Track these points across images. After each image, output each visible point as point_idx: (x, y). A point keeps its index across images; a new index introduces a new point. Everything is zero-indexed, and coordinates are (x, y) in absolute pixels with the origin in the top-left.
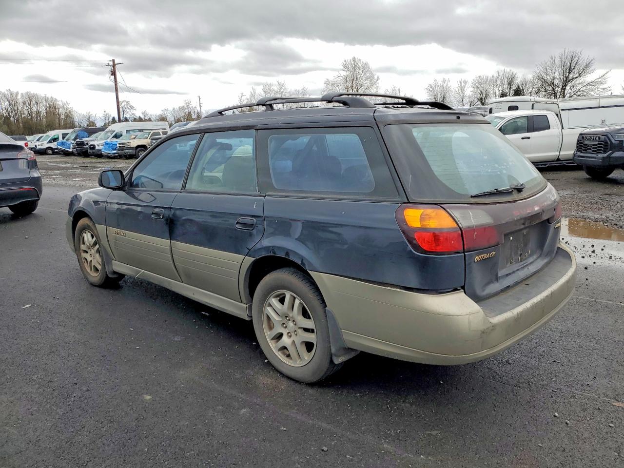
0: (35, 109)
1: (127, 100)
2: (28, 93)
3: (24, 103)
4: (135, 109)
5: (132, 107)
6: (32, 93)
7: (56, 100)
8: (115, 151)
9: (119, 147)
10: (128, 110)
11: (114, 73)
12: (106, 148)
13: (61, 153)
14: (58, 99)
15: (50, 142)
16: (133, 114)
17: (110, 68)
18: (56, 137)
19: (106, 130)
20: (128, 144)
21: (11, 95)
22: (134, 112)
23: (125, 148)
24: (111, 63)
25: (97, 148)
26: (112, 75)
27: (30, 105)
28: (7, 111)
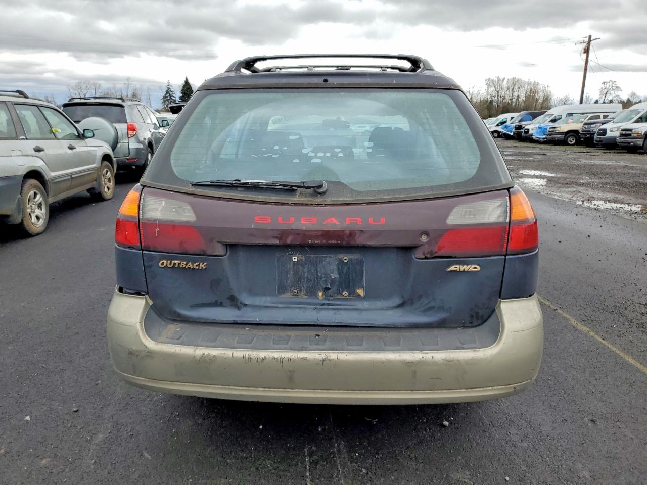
0: (516, 94)
1: (613, 80)
2: (514, 79)
3: (508, 89)
4: (621, 91)
5: (617, 88)
6: (517, 78)
7: (538, 83)
8: (544, 137)
9: (549, 131)
10: (612, 92)
11: (587, 51)
12: (537, 133)
13: (503, 136)
14: (540, 83)
15: (498, 125)
16: (617, 96)
17: (584, 46)
18: (504, 120)
19: (546, 114)
20: (558, 129)
21: (499, 80)
22: (619, 93)
23: (553, 133)
24: (587, 40)
25: (531, 132)
26: (585, 53)
27: (513, 90)
28: (492, 97)
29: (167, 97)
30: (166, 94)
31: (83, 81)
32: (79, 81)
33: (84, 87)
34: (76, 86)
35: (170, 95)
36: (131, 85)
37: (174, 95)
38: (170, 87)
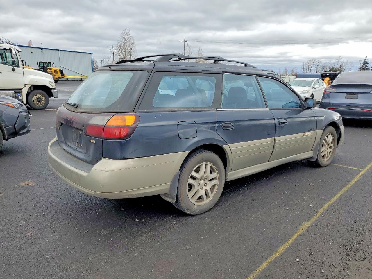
29: (363, 67)
30: (363, 65)
31: (311, 60)
32: (309, 60)
33: (312, 63)
34: (308, 63)
35: (365, 66)
36: (341, 61)
37: (368, 66)
38: (366, 60)
